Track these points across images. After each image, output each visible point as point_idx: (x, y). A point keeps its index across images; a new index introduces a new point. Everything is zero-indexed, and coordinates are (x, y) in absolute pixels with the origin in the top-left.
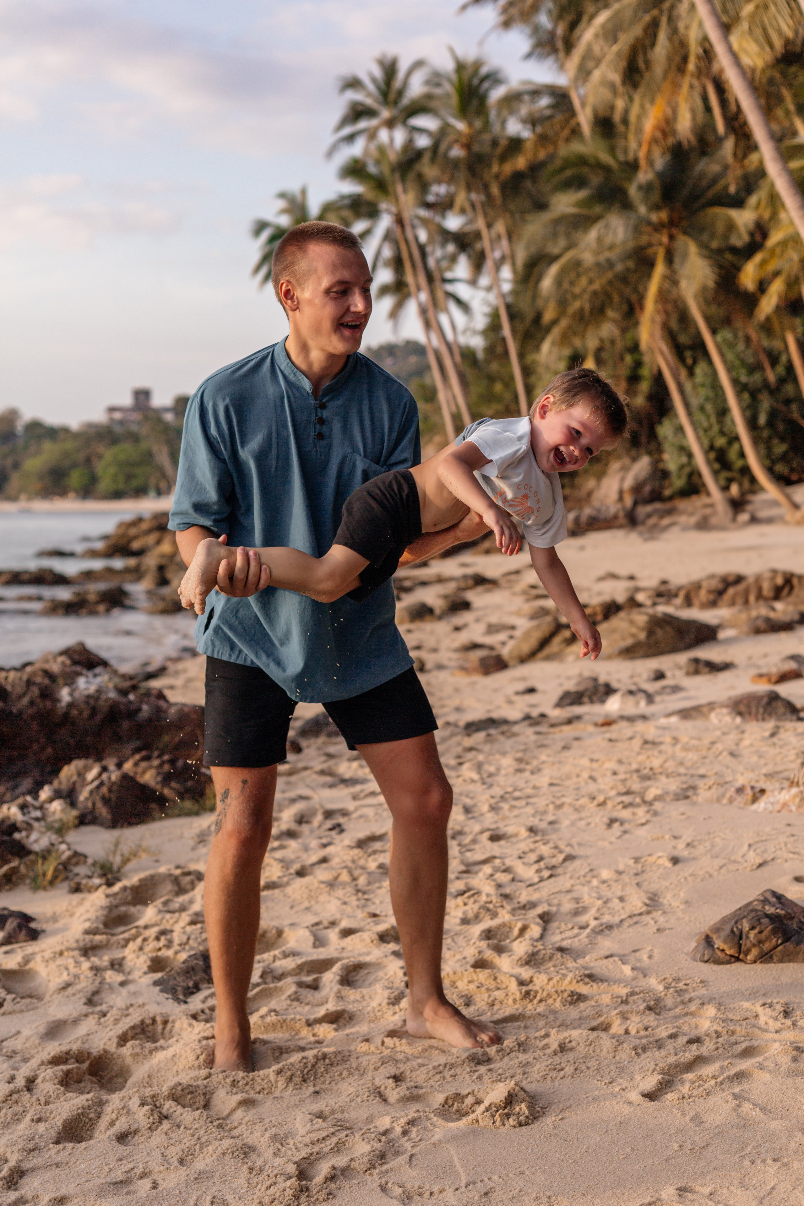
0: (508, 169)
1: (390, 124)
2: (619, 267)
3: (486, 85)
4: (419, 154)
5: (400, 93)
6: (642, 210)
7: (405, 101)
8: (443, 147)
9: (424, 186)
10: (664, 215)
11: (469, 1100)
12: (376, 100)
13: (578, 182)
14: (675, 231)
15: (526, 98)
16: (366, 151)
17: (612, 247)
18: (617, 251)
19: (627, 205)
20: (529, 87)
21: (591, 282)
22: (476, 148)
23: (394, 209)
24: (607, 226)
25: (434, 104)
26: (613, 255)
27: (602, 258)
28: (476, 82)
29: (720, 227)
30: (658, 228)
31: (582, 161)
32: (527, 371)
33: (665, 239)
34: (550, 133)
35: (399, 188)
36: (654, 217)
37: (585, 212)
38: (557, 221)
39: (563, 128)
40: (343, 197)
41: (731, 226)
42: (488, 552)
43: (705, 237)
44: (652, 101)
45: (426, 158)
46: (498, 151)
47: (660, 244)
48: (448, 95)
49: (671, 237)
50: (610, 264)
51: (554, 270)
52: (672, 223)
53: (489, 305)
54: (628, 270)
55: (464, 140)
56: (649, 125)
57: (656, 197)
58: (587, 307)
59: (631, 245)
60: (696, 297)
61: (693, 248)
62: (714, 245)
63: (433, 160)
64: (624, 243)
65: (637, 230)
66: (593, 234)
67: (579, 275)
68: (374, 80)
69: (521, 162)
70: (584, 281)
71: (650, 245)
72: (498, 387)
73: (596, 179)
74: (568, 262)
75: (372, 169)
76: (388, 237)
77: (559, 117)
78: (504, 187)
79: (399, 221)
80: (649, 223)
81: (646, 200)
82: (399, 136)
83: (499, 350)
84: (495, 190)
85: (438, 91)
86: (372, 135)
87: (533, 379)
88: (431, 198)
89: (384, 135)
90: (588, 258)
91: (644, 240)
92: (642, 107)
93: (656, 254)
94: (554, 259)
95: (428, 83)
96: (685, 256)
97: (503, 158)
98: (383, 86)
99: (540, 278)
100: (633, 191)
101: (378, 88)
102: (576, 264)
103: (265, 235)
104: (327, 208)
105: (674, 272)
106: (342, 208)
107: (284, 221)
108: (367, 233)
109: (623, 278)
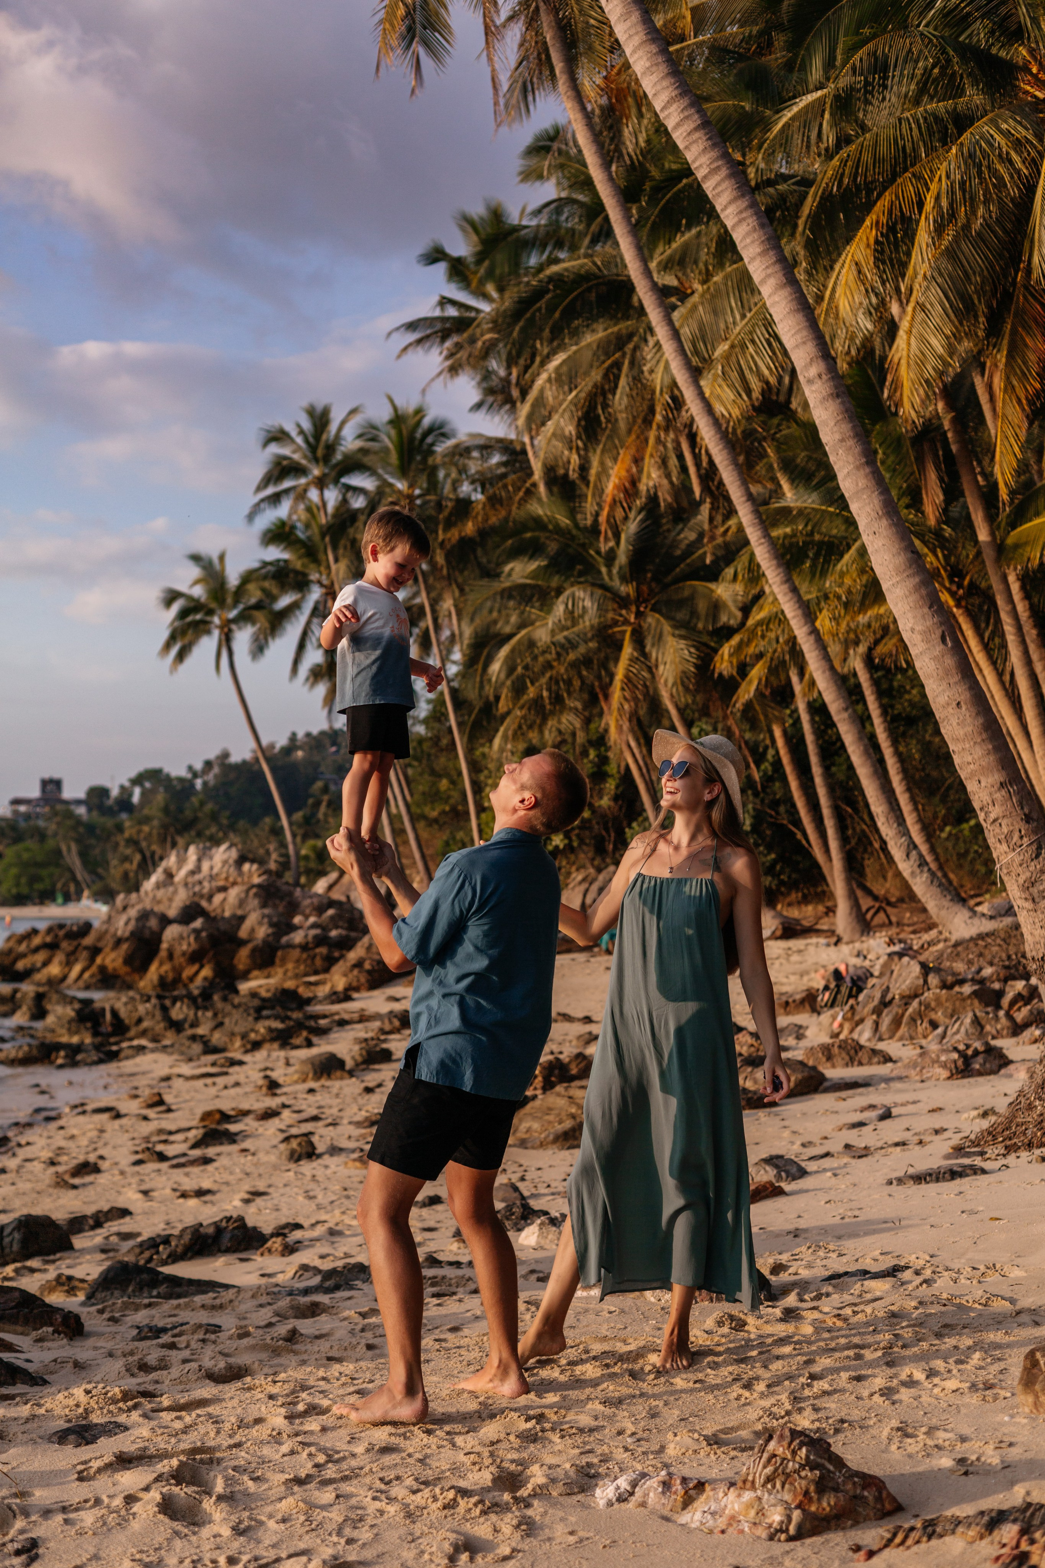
0: (454, 535)
1: (322, 482)
2: (583, 648)
3: (429, 439)
4: (353, 516)
5: (332, 447)
7: (338, 456)
10: (633, 587)
12: (304, 456)
13: (532, 549)
14: (644, 608)
15: (476, 453)
16: (293, 514)
18: (578, 629)
20: (479, 441)
21: (548, 665)
23: (323, 579)
24: (575, 597)
25: (369, 461)
27: (561, 637)
28: (419, 435)
29: (701, 604)
30: (626, 602)
31: (539, 524)
33: (632, 617)
34: (502, 494)
35: (331, 557)
36: (623, 591)
37: (543, 583)
38: (507, 592)
39: (518, 489)
40: (264, 565)
41: (715, 604)
43: (681, 615)
44: (614, 457)
46: (444, 514)
47: (626, 622)
48: (386, 450)
49: (639, 615)
50: (571, 643)
51: (503, 653)
52: (640, 599)
54: (591, 651)
56: (611, 485)
58: (545, 693)
59: (597, 623)
61: (668, 629)
65: (604, 608)
67: (533, 657)
68: (302, 432)
69: (470, 528)
71: (615, 624)
72: (444, 784)
73: (553, 547)
74: (519, 642)
75: (300, 533)
77: (513, 476)
78: (448, 556)
80: (616, 597)
82: (332, 497)
83: (445, 741)
84: (440, 559)
85: (373, 446)
86: (301, 495)
87: (481, 777)
89: (314, 495)
90: (544, 638)
91: (608, 617)
92: (602, 463)
93: (623, 634)
94: (507, 639)
95: (362, 436)
96: (657, 637)
97: (450, 523)
98: (311, 437)
99: (488, 662)
101: (306, 439)
102: (531, 644)
103: (176, 607)
104: (247, 578)
105: (645, 655)
106: (265, 577)
107: (198, 592)
108: (295, 606)
109: (586, 661)
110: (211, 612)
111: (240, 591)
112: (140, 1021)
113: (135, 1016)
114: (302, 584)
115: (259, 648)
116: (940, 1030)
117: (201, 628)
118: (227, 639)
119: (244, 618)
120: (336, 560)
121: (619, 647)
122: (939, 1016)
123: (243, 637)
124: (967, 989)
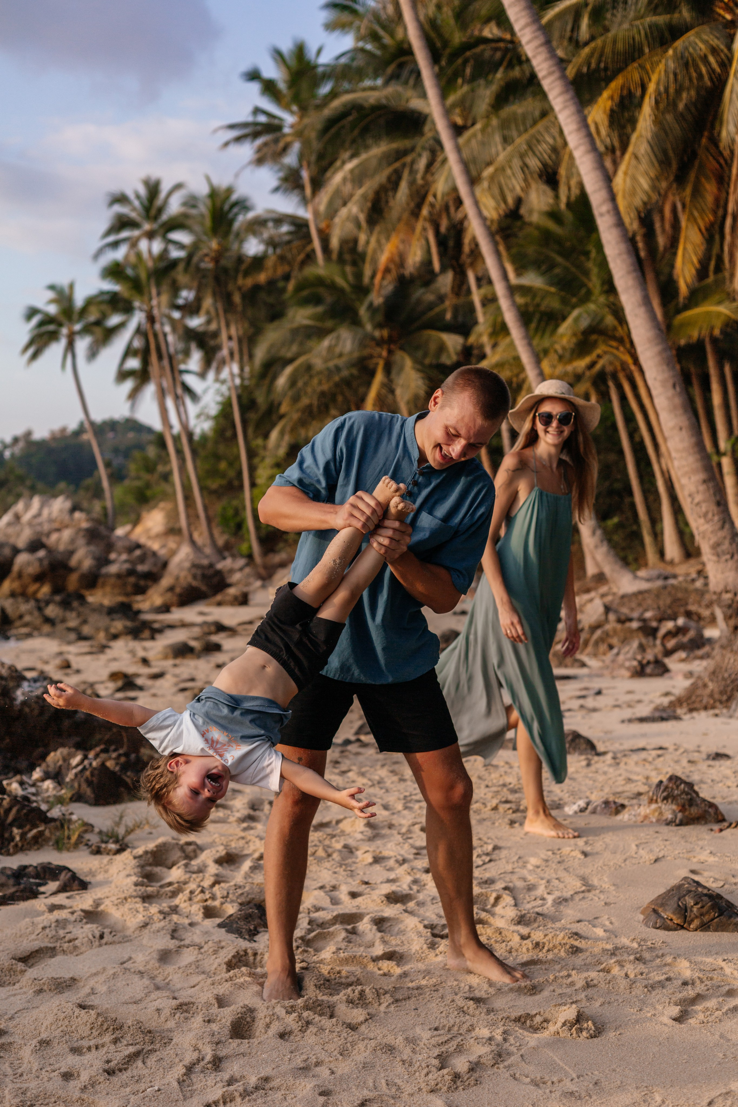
0: (249, 282)
1: (151, 235)
2: (345, 373)
3: (235, 210)
4: (174, 264)
5: (160, 210)
6: (369, 327)
7: (164, 217)
8: (195, 259)
9: (175, 289)
10: (385, 333)
11: (538, 1019)
12: (139, 215)
13: (316, 300)
14: (392, 347)
15: (270, 224)
16: (126, 257)
17: (341, 355)
18: (344, 359)
19: (356, 322)
20: (274, 216)
21: (320, 383)
22: (223, 262)
23: (145, 307)
24: (338, 338)
25: (189, 222)
26: (340, 362)
27: (331, 364)
28: (226, 207)
29: (433, 347)
30: (380, 343)
31: (320, 281)
32: (251, 454)
33: (384, 353)
34: (289, 256)
35: (154, 291)
36: (377, 334)
37: (318, 324)
38: (295, 332)
39: (299, 254)
40: (102, 293)
41: (442, 348)
42: (219, 604)
43: (420, 354)
44: (388, 239)
45: (181, 267)
46: (243, 267)
47: (380, 356)
48: (202, 216)
49: (390, 352)
50: (338, 369)
51: (289, 370)
52: (391, 340)
53: (222, 395)
54: (352, 375)
55: (213, 254)
56: (383, 259)
57: (380, 317)
58: (315, 402)
59: (356, 355)
60: (408, 403)
61: (408, 363)
62: (427, 361)
63: (186, 270)
64: (351, 353)
65: (362, 344)
66: (326, 343)
67: (311, 377)
68: (138, 197)
69: (262, 278)
70: (315, 381)
71: (371, 357)
72: (223, 465)
73: (329, 299)
74: (301, 365)
75: (129, 272)
76: (139, 331)
77: (296, 243)
78: (244, 297)
79: (151, 319)
80: (373, 339)
81: (372, 318)
82: (157, 246)
83: (229, 434)
84: (237, 298)
85: (193, 212)
86: (134, 243)
87: (256, 460)
88: (180, 302)
89: (143, 245)
90: (318, 363)
91: (366, 352)
92: (378, 242)
93: (377, 364)
94: (290, 361)
95: (185, 204)
96: (401, 369)
97: (247, 274)
98: (146, 202)
99: (275, 378)
100: (363, 311)
101: (142, 203)
102: (309, 368)
103: (36, 320)
104: (90, 302)
105: (391, 381)
106: (102, 302)
107: (52, 309)
108: (122, 325)
109: (347, 382)
110: (60, 325)
111: (84, 311)
112: (21, 617)
113: (17, 614)
114: (128, 309)
115: (93, 354)
116: (615, 651)
117: (53, 336)
118: (71, 346)
119: (86, 330)
120: (159, 294)
121: (372, 374)
122: (615, 641)
123: (82, 345)
124: (635, 625)
